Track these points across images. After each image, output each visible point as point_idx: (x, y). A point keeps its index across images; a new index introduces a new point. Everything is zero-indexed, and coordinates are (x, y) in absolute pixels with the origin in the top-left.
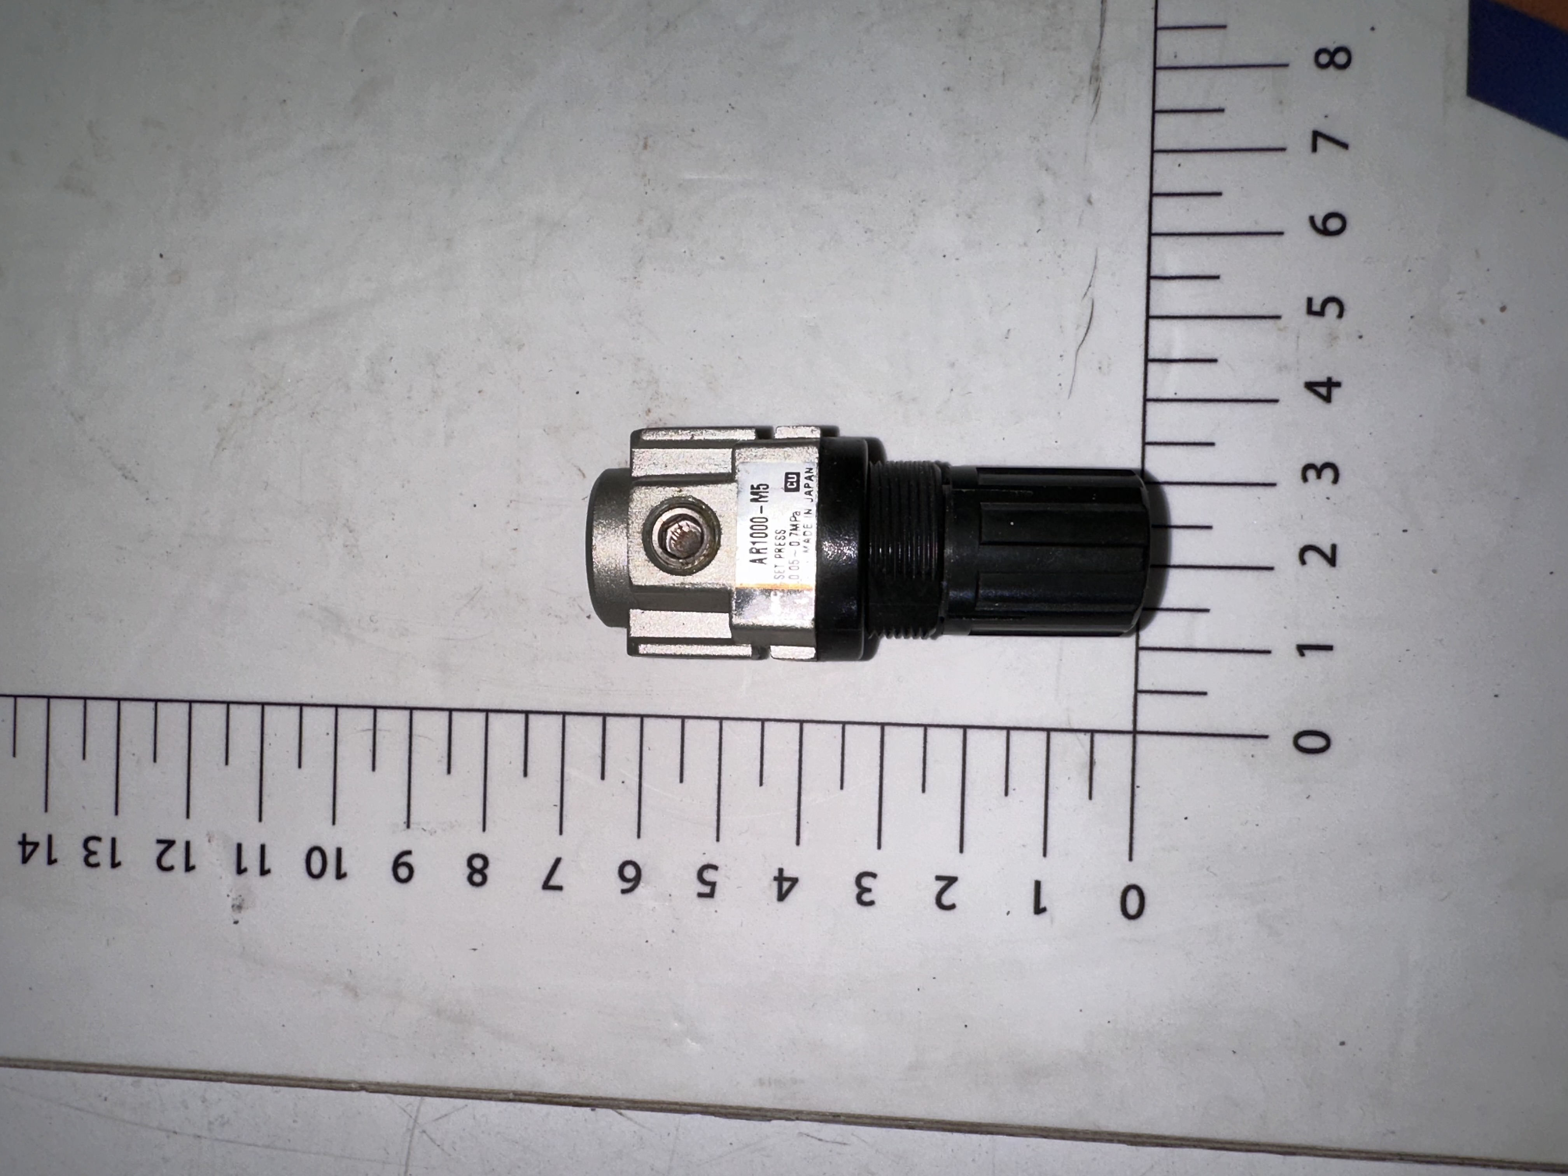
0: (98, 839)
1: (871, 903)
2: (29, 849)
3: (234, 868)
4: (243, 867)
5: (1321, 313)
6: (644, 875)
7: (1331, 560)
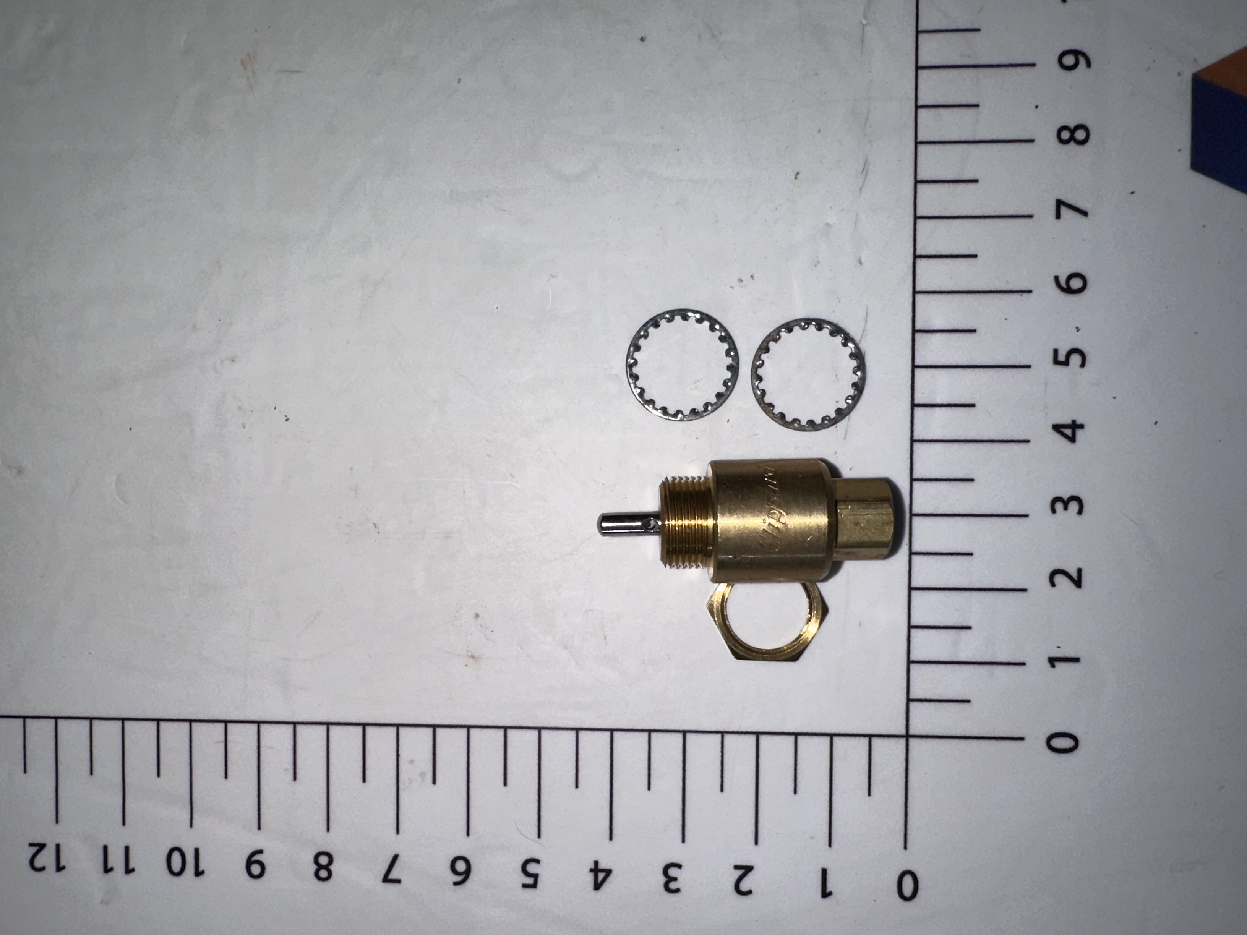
1: (678, 890)
3: (101, 867)
4: (109, 866)
5: (1066, 363)
6: (473, 868)
7: (1078, 583)
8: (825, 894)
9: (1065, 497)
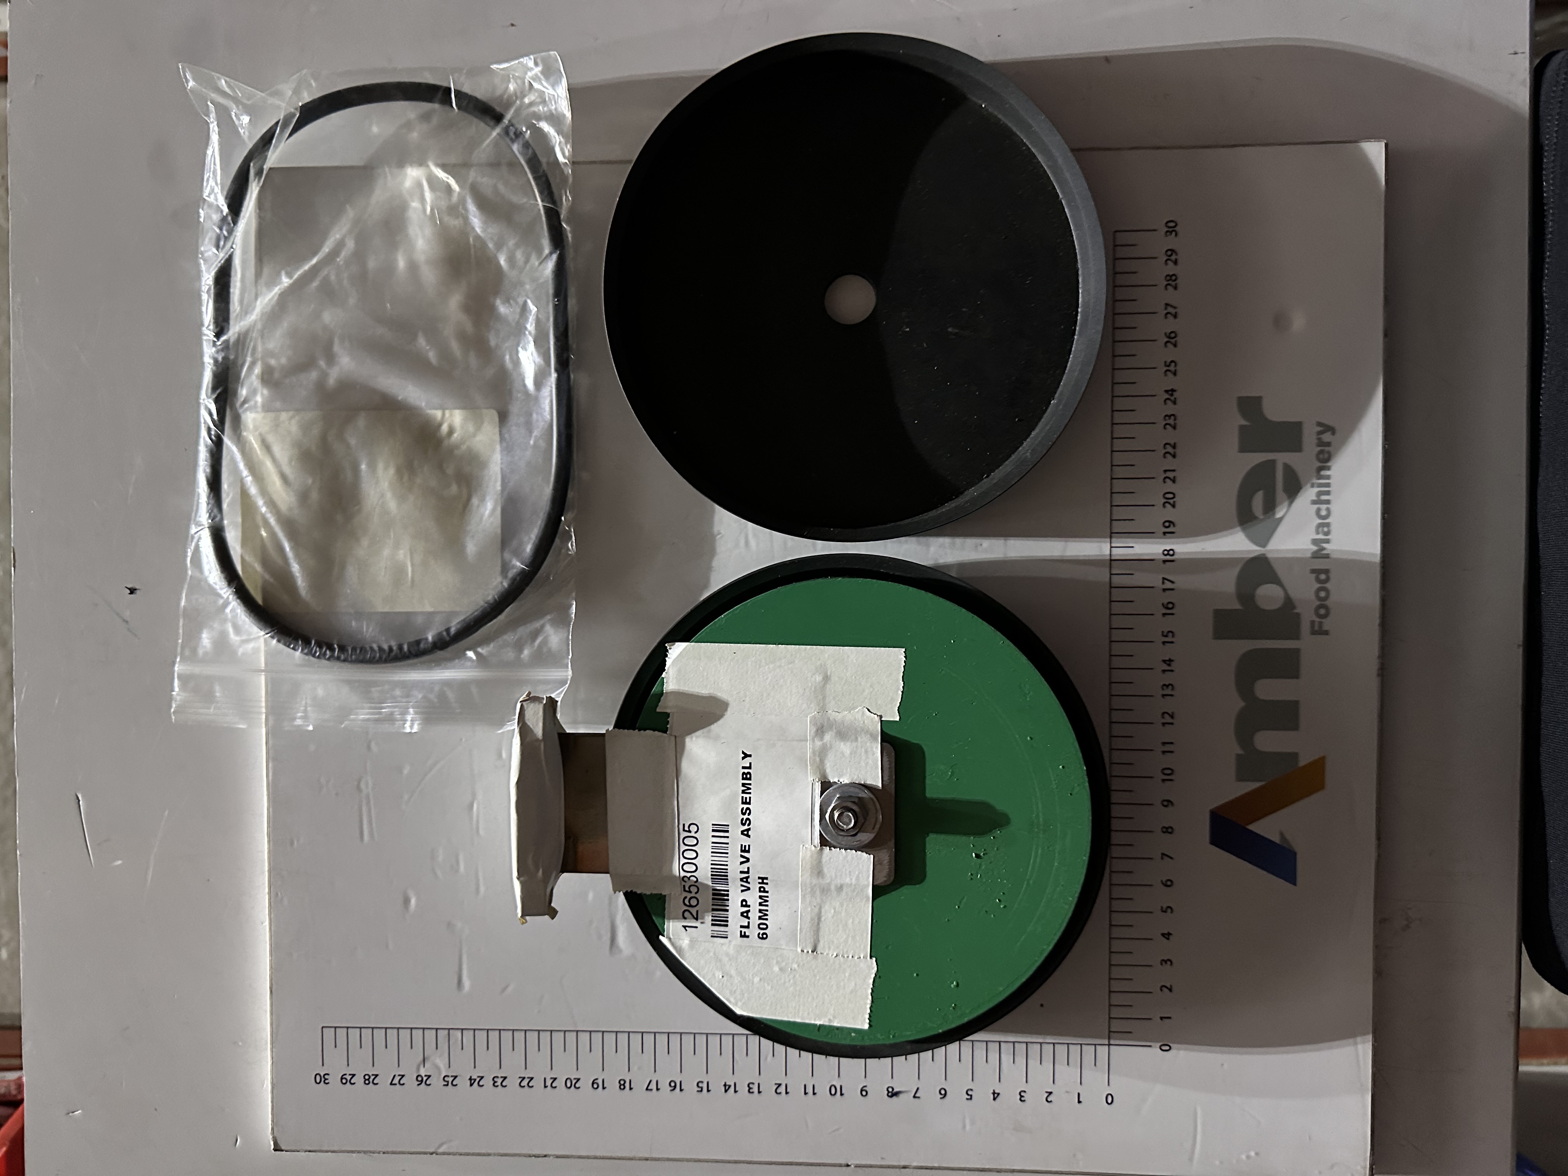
0: (753, 1083)
1: (1024, 1101)
2: (727, 1087)
3: (803, 1093)
4: (807, 1092)
5: (1165, 912)
6: (948, 1093)
7: (1170, 990)
8: (1079, 1102)
9: (1165, 959)
